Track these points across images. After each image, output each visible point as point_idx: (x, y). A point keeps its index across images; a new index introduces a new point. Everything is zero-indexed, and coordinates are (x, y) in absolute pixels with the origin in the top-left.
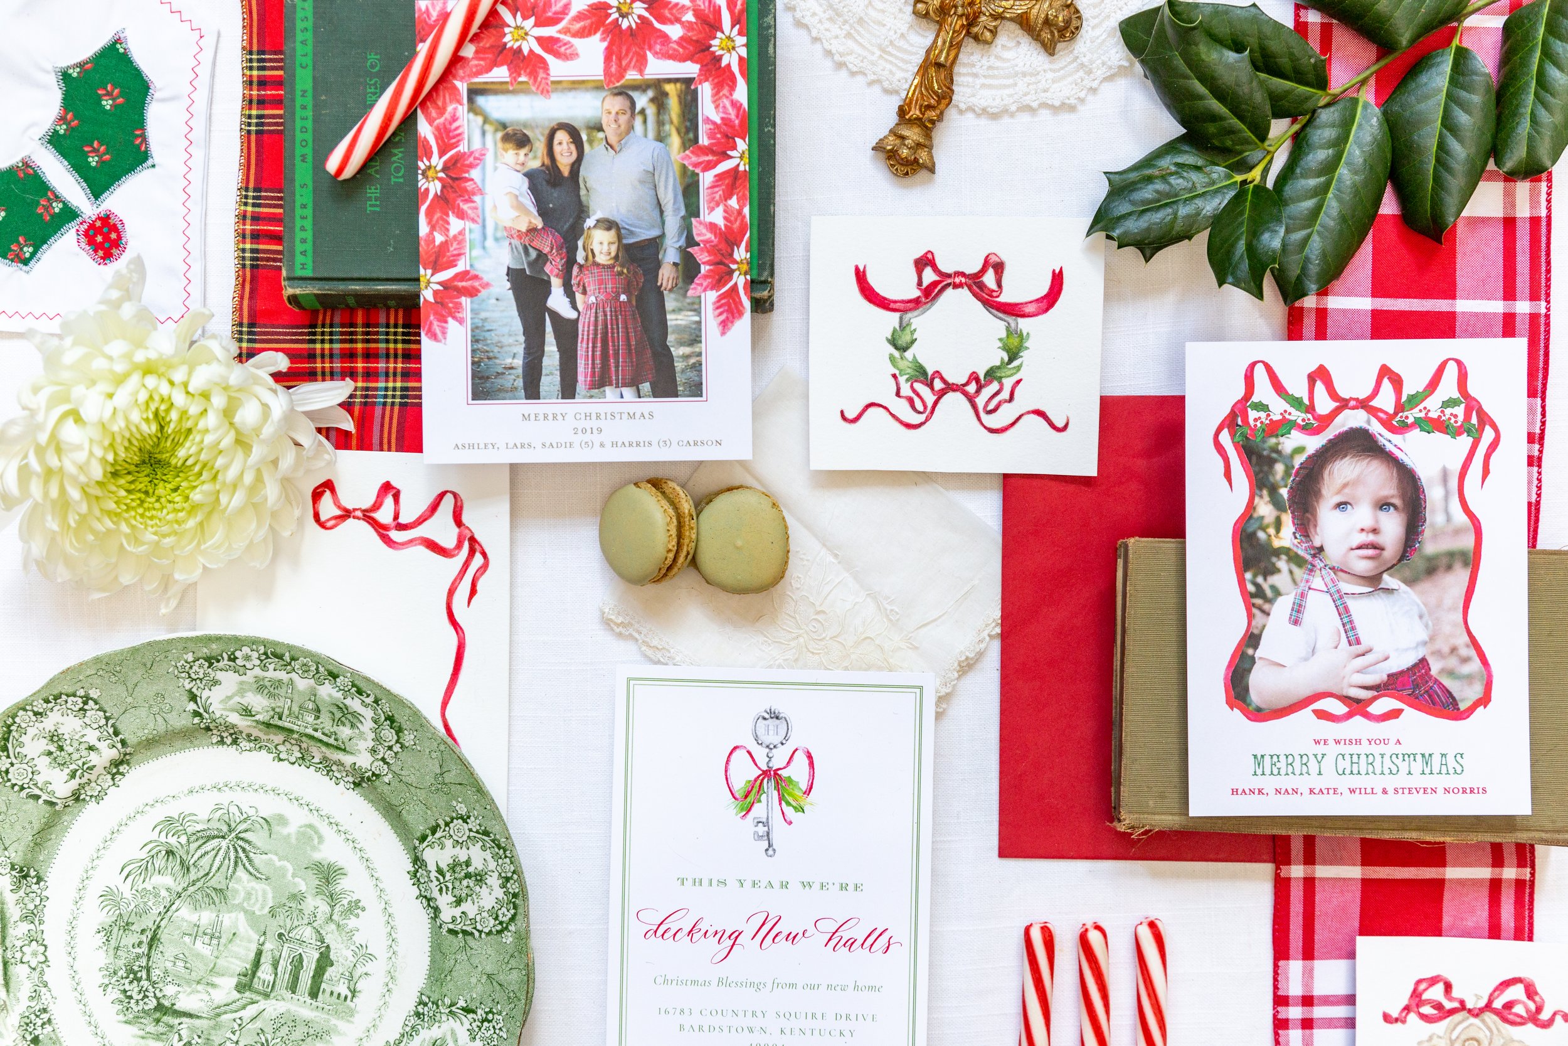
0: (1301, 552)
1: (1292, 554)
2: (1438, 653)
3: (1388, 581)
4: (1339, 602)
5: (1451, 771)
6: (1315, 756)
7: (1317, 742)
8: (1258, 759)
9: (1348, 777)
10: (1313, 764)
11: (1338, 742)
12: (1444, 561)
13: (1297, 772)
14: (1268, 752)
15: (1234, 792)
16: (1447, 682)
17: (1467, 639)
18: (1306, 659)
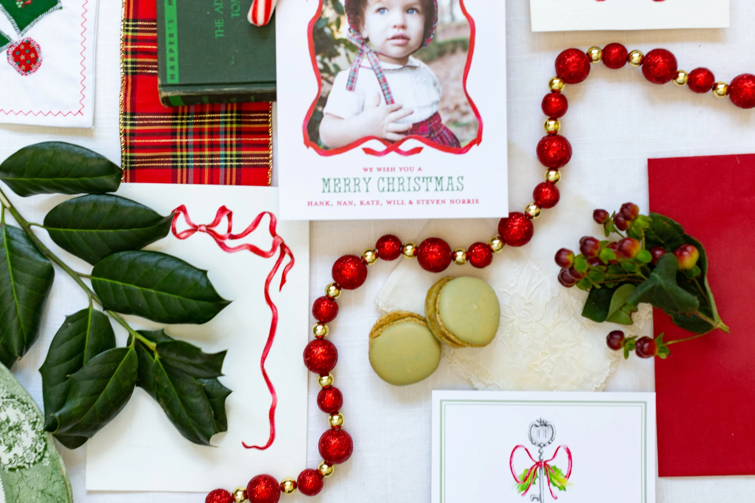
0: (354, 42)
1: (348, 43)
2: (446, 110)
3: (413, 61)
4: (379, 75)
5: (455, 188)
6: (364, 179)
7: (366, 170)
8: (326, 182)
9: (386, 193)
10: (363, 185)
11: (379, 170)
12: (450, 47)
13: (352, 189)
14: (332, 177)
15: (310, 204)
16: (453, 129)
17: (465, 99)
18: (358, 114)
